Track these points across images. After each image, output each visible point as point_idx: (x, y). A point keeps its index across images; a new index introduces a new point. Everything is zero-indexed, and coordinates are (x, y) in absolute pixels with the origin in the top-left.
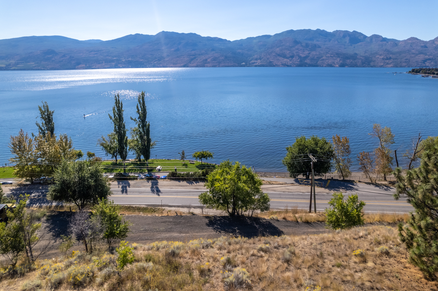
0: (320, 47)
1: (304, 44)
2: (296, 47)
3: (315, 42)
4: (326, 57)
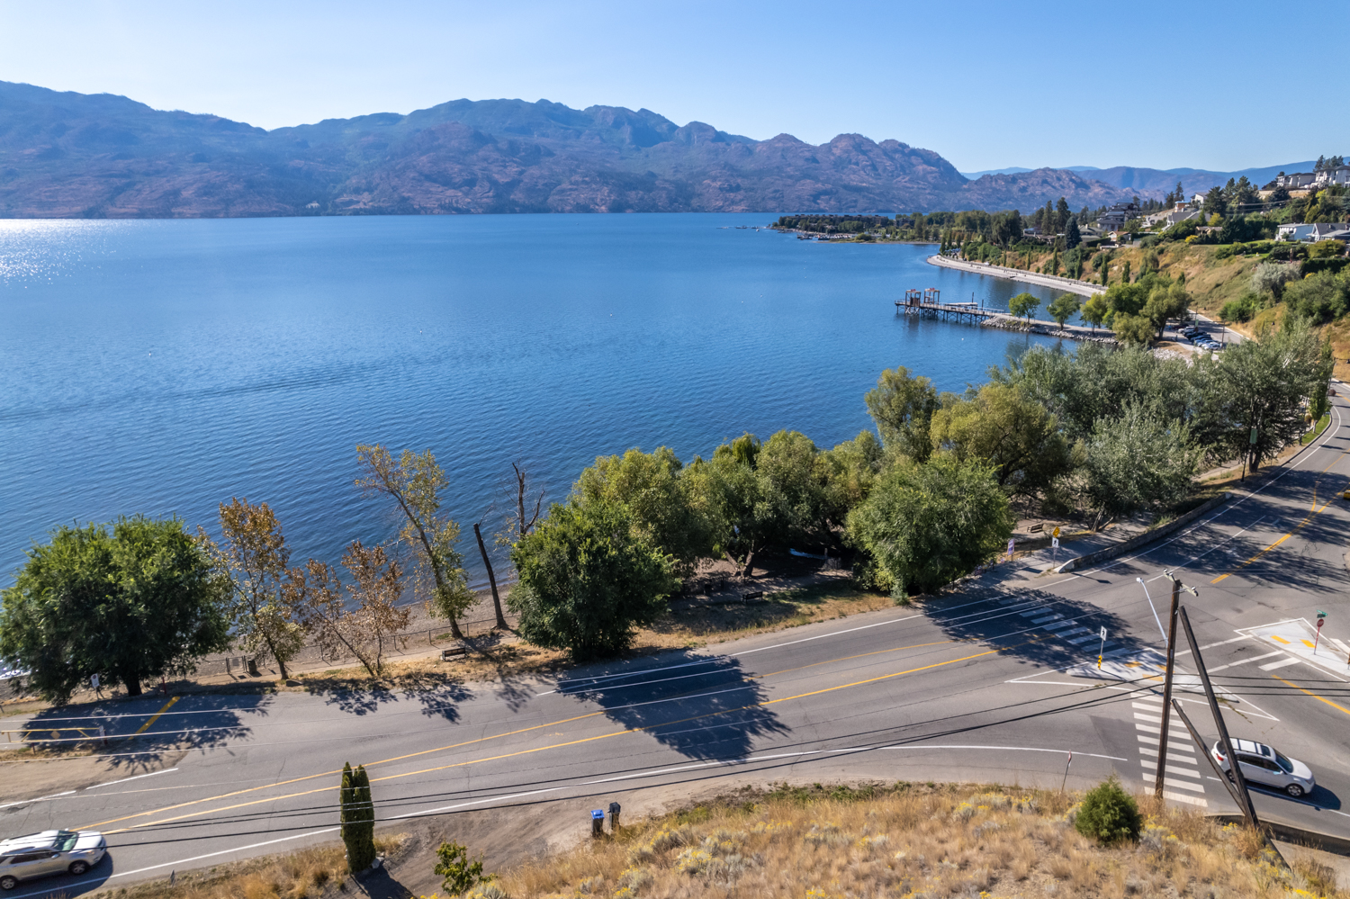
3: (536, 139)
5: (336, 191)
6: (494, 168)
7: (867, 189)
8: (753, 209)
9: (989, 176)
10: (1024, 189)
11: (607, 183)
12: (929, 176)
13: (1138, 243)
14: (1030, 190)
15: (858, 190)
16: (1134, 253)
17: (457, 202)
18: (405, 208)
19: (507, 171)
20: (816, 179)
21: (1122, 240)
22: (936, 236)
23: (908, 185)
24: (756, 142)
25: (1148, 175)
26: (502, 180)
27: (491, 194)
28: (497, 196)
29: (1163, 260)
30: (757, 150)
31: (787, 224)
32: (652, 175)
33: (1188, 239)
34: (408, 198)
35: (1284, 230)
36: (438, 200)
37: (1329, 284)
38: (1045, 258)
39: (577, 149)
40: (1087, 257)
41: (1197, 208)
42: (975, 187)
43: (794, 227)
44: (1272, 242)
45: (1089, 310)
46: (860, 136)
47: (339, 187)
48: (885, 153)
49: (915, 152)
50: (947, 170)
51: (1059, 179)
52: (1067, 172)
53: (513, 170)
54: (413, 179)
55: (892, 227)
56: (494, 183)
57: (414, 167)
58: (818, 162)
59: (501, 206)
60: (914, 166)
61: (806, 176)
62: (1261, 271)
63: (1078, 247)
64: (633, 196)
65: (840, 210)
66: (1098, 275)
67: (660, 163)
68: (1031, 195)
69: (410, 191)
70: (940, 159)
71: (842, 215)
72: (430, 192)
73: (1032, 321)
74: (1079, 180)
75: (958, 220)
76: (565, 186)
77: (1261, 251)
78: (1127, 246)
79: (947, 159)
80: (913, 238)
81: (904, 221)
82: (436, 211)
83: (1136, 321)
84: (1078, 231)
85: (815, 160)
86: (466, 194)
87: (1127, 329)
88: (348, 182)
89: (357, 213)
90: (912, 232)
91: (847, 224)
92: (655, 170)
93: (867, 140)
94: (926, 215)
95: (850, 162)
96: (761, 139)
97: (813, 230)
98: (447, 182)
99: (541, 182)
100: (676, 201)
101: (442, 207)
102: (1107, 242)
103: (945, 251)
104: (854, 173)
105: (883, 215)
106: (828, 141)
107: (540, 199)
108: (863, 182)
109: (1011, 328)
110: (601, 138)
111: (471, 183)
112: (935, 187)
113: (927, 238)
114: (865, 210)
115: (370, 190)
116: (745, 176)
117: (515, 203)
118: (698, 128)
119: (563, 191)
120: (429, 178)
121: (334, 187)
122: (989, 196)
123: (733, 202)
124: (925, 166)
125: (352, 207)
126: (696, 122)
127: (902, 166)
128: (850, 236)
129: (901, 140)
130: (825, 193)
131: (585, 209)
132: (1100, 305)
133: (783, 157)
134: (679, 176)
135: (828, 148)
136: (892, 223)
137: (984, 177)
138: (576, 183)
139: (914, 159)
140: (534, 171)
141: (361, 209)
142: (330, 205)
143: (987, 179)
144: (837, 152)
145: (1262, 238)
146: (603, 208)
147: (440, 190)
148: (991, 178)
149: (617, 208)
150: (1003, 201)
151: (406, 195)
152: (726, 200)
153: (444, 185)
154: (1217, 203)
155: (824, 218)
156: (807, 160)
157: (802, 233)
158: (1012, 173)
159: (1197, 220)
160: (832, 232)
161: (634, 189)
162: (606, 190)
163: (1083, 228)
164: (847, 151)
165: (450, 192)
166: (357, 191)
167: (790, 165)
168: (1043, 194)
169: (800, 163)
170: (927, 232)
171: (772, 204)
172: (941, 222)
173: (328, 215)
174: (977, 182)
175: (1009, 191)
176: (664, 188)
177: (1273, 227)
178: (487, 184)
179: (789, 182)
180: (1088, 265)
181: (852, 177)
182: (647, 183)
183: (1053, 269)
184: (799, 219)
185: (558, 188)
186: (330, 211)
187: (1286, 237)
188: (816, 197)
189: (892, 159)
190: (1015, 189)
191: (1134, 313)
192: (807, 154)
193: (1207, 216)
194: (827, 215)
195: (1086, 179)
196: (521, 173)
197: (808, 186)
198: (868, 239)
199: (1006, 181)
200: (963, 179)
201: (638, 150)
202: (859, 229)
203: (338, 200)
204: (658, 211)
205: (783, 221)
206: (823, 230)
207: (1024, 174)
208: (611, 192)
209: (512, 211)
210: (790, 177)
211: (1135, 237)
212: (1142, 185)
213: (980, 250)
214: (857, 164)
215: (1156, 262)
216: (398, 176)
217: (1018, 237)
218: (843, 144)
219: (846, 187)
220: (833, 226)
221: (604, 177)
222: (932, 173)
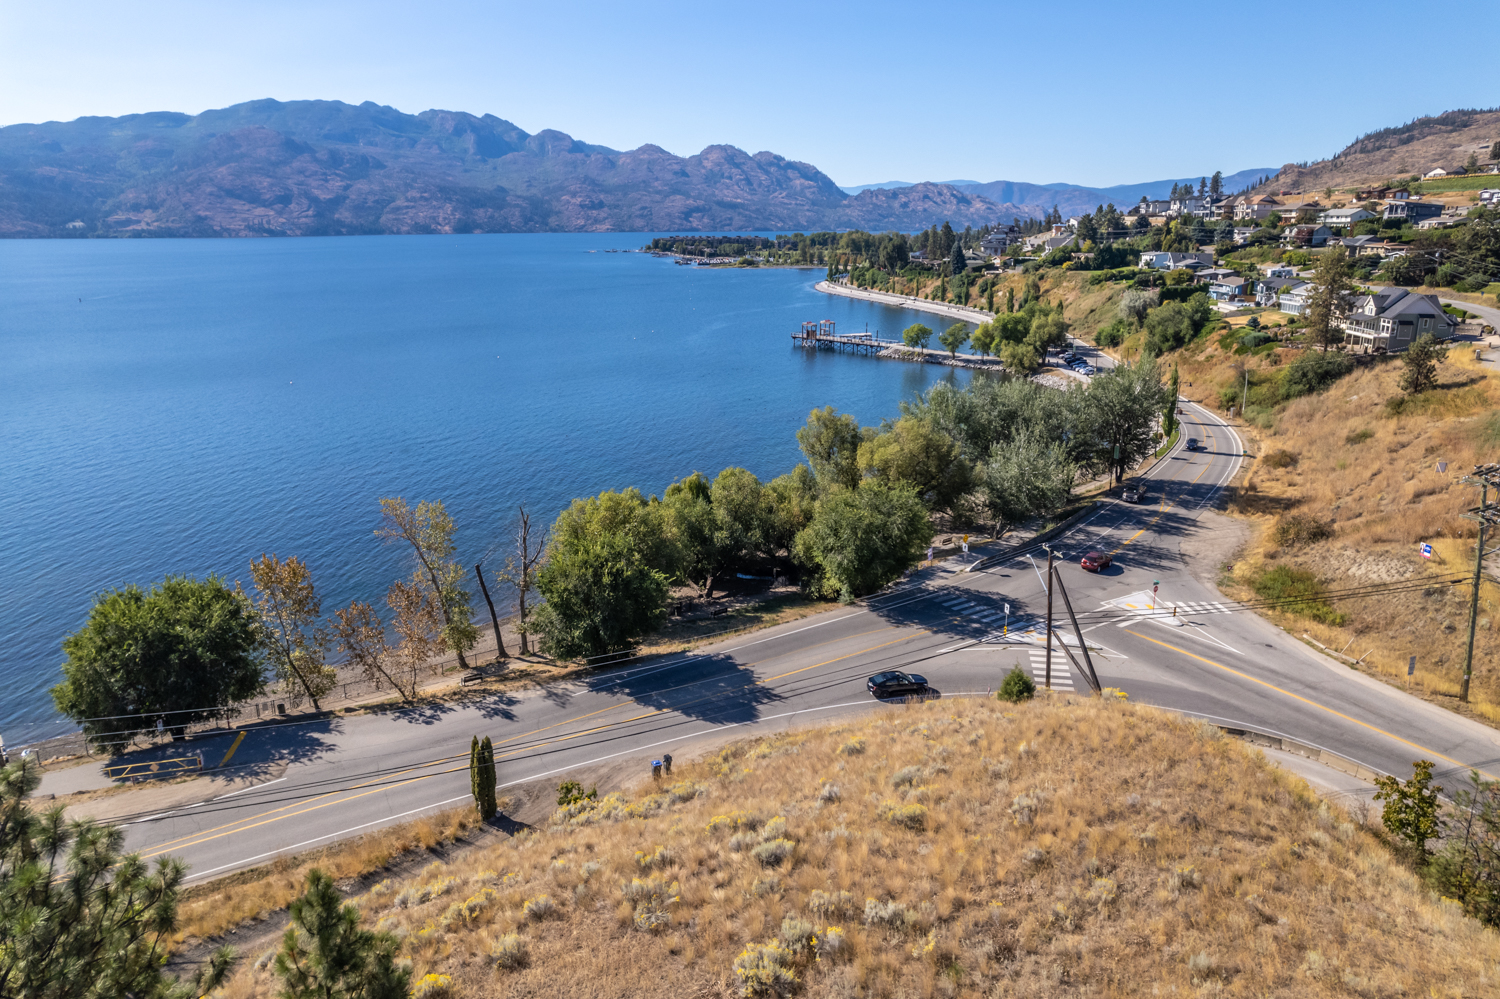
0: (380, 165)
1: (322, 155)
2: (296, 164)
3: (362, 148)
4: (408, 200)
5: (106, 208)
6: (314, 183)
7: (741, 206)
8: (619, 228)
9: (869, 190)
10: (905, 205)
11: (450, 200)
12: (807, 191)
13: (1020, 269)
14: (912, 206)
15: (733, 206)
16: (1015, 280)
17: (268, 222)
18: (201, 229)
19: (329, 185)
20: (687, 195)
21: (1006, 265)
22: (821, 261)
23: (786, 201)
24: (618, 153)
25: (1027, 189)
26: (323, 196)
27: (310, 213)
28: (318, 215)
29: (1044, 286)
30: (621, 162)
31: (662, 247)
32: (502, 190)
33: (1065, 265)
34: (206, 218)
35: (1145, 257)
36: (244, 220)
37: (1179, 312)
38: (933, 284)
39: (412, 160)
40: (972, 283)
41: (1072, 233)
42: (855, 203)
43: (669, 250)
44: (1136, 269)
45: (978, 339)
46: (731, 147)
47: (110, 202)
48: (760, 166)
49: (791, 165)
50: (825, 184)
51: (940, 194)
52: (949, 187)
53: (336, 184)
54: (211, 194)
55: (774, 250)
56: (314, 200)
57: (211, 180)
58: (688, 176)
59: (324, 225)
60: (790, 180)
61: (676, 191)
62: (1128, 298)
63: (964, 273)
64: (481, 214)
65: (714, 229)
66: (984, 301)
67: (510, 177)
68: (913, 210)
69: (207, 209)
70: (818, 172)
71: (719, 235)
72: (234, 211)
73: (925, 351)
74: (960, 194)
75: (843, 242)
76: (400, 202)
77: (1127, 277)
78: (1010, 271)
79: (824, 172)
80: (798, 262)
81: (786, 243)
82: (243, 233)
83: (1021, 349)
84: (963, 256)
85: (684, 174)
86: (280, 213)
87: (1014, 356)
88: (122, 197)
89: (138, 235)
90: (796, 254)
91: (727, 247)
92: (505, 184)
93: (740, 151)
94: (808, 234)
95: (722, 176)
96: (623, 149)
97: (690, 253)
98: (255, 199)
99: (371, 198)
100: (531, 220)
101: (250, 228)
102: (991, 267)
103: (833, 277)
104: (728, 187)
105: (763, 235)
106: (697, 152)
107: (371, 218)
108: (737, 198)
109: (906, 358)
110: (440, 147)
111: (285, 199)
112: (814, 203)
113: (811, 262)
114: (741, 228)
115: (154, 207)
116: (607, 191)
117: (340, 223)
118: (552, 137)
119: (398, 209)
120: (231, 193)
121: (104, 202)
122: (870, 212)
123: (596, 221)
124: (802, 181)
125: (131, 228)
126: (549, 131)
127: (778, 181)
128: (732, 260)
129: (776, 152)
130: (697, 209)
131: (424, 229)
132: (988, 334)
133: (650, 170)
134: (534, 191)
135: (698, 160)
136: (772, 245)
137: (863, 192)
138: (413, 200)
139: (790, 173)
140: (361, 186)
141: (143, 231)
142: (99, 225)
143: (868, 195)
144: (708, 164)
145: (1128, 265)
146: (447, 228)
147: (246, 207)
148: (872, 193)
149: (464, 228)
150: (885, 217)
151: (202, 213)
152: (588, 218)
153: (251, 202)
154: (1089, 229)
155: (701, 240)
156: (676, 173)
157: (679, 257)
158: (892, 187)
159: (1072, 246)
160: (711, 255)
161: (483, 206)
162: (449, 208)
163: (968, 253)
164: (718, 164)
165: (260, 211)
166: (136, 208)
167: (657, 179)
168: (925, 210)
169: (669, 176)
170: (812, 256)
171: (639, 223)
172: (824, 243)
173: (98, 237)
174: (857, 198)
175: (890, 206)
176: (517, 206)
177: (1137, 254)
178: (305, 202)
179: (658, 197)
180: (975, 291)
181: (726, 192)
182: (497, 198)
183: (940, 295)
184: (674, 241)
185: (392, 205)
186: (100, 232)
187: (1148, 264)
188: (687, 214)
189: (767, 173)
190: (896, 204)
191: (1019, 341)
192: (676, 167)
193: (1081, 242)
194: (704, 235)
195: (967, 193)
196: (346, 188)
197: (678, 203)
198: (750, 263)
199: (887, 197)
200: (843, 195)
201: (484, 161)
202: (740, 253)
203: (111, 219)
204: (511, 231)
205: (656, 244)
206: (702, 253)
207: (904, 189)
208: (455, 210)
209: (339, 233)
210: (658, 192)
211: (1018, 262)
212: (1022, 201)
213: (868, 275)
214: (730, 178)
215: (1037, 287)
216: (191, 191)
217: (905, 262)
218: (714, 156)
219: (720, 204)
220: (715, 248)
221: (446, 192)
222: (810, 187)
